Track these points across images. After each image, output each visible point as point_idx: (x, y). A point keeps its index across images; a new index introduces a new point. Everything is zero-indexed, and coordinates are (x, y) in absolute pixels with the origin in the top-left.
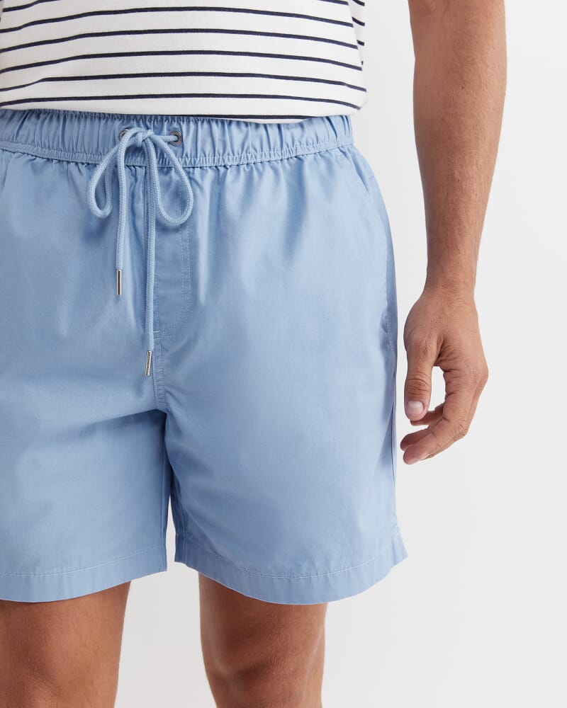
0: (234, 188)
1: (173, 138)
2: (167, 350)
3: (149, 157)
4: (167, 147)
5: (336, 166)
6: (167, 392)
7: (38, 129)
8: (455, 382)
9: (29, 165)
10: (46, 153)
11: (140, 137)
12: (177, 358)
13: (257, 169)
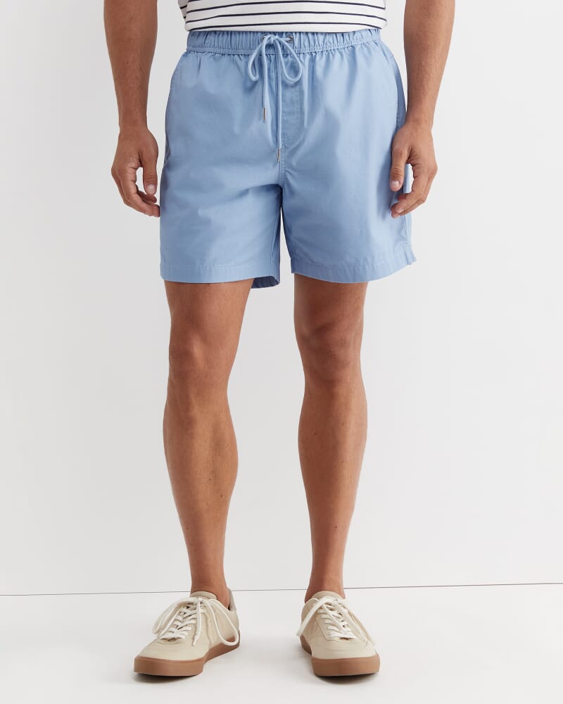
0: (320, 63)
1: (288, 39)
2: (288, 148)
3: (277, 49)
4: (286, 44)
5: (372, 50)
6: (287, 171)
7: (216, 40)
8: (417, 170)
9: (212, 58)
10: (222, 51)
11: (272, 39)
12: (293, 152)
13: (332, 53)
